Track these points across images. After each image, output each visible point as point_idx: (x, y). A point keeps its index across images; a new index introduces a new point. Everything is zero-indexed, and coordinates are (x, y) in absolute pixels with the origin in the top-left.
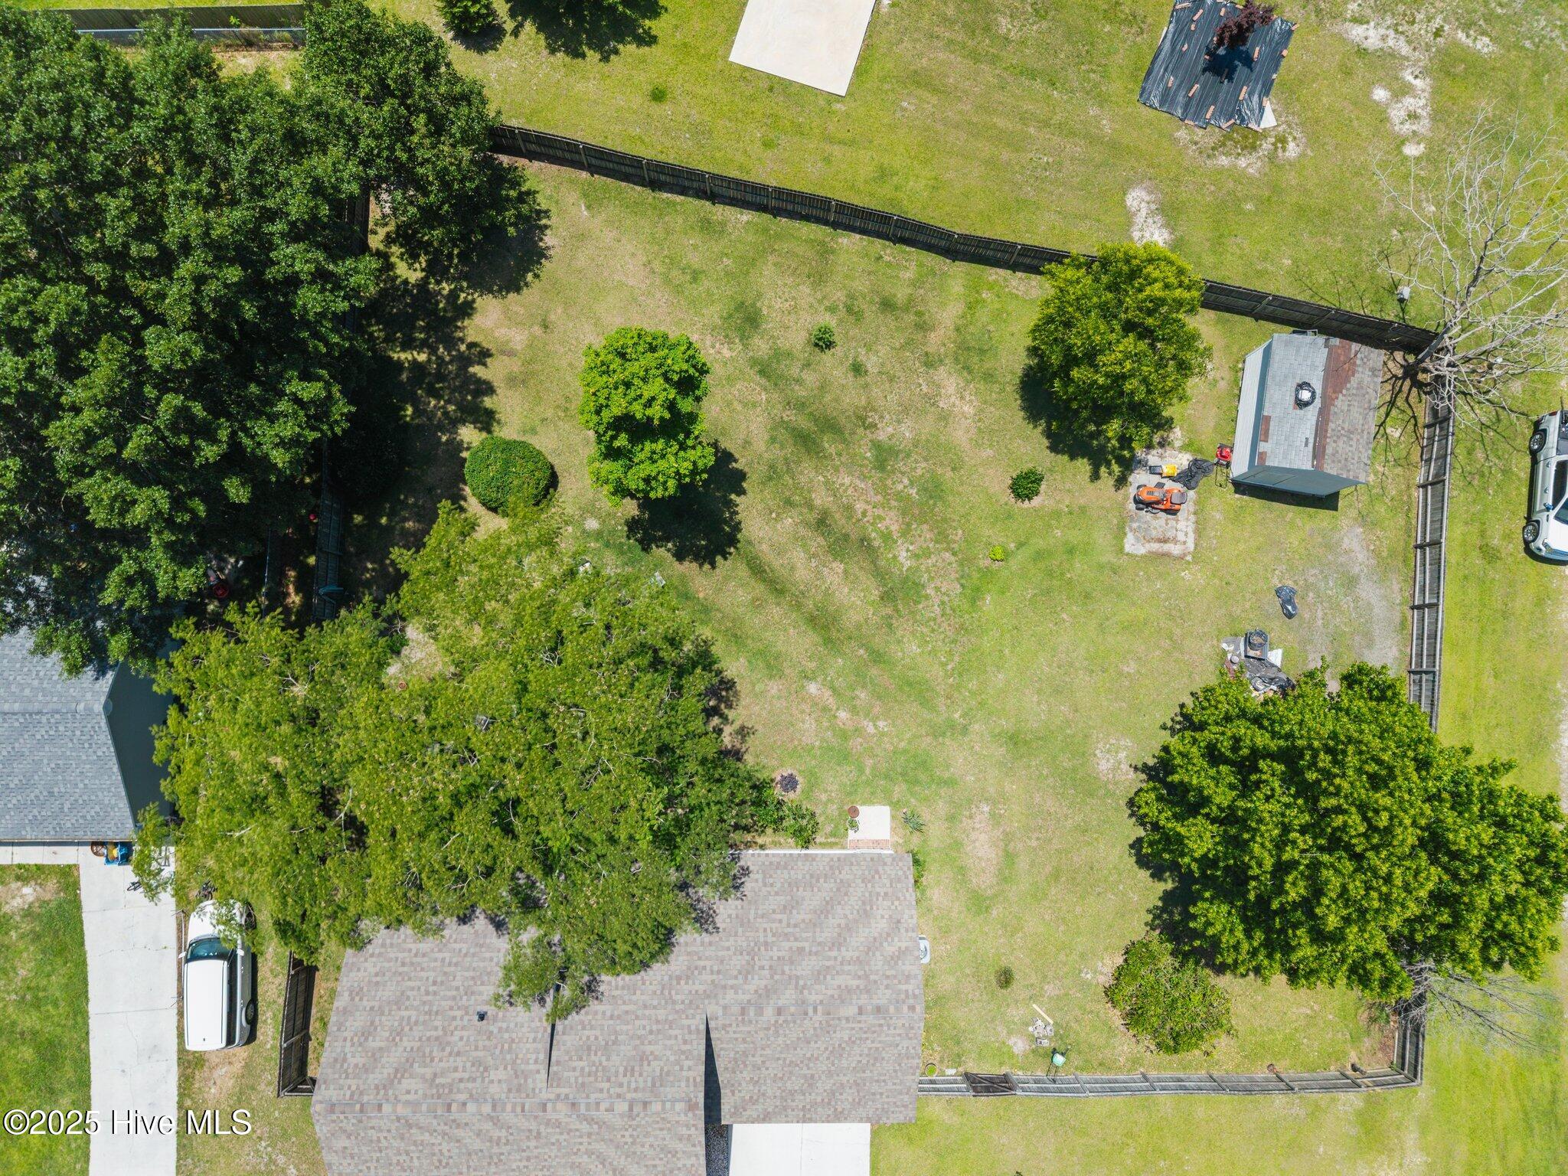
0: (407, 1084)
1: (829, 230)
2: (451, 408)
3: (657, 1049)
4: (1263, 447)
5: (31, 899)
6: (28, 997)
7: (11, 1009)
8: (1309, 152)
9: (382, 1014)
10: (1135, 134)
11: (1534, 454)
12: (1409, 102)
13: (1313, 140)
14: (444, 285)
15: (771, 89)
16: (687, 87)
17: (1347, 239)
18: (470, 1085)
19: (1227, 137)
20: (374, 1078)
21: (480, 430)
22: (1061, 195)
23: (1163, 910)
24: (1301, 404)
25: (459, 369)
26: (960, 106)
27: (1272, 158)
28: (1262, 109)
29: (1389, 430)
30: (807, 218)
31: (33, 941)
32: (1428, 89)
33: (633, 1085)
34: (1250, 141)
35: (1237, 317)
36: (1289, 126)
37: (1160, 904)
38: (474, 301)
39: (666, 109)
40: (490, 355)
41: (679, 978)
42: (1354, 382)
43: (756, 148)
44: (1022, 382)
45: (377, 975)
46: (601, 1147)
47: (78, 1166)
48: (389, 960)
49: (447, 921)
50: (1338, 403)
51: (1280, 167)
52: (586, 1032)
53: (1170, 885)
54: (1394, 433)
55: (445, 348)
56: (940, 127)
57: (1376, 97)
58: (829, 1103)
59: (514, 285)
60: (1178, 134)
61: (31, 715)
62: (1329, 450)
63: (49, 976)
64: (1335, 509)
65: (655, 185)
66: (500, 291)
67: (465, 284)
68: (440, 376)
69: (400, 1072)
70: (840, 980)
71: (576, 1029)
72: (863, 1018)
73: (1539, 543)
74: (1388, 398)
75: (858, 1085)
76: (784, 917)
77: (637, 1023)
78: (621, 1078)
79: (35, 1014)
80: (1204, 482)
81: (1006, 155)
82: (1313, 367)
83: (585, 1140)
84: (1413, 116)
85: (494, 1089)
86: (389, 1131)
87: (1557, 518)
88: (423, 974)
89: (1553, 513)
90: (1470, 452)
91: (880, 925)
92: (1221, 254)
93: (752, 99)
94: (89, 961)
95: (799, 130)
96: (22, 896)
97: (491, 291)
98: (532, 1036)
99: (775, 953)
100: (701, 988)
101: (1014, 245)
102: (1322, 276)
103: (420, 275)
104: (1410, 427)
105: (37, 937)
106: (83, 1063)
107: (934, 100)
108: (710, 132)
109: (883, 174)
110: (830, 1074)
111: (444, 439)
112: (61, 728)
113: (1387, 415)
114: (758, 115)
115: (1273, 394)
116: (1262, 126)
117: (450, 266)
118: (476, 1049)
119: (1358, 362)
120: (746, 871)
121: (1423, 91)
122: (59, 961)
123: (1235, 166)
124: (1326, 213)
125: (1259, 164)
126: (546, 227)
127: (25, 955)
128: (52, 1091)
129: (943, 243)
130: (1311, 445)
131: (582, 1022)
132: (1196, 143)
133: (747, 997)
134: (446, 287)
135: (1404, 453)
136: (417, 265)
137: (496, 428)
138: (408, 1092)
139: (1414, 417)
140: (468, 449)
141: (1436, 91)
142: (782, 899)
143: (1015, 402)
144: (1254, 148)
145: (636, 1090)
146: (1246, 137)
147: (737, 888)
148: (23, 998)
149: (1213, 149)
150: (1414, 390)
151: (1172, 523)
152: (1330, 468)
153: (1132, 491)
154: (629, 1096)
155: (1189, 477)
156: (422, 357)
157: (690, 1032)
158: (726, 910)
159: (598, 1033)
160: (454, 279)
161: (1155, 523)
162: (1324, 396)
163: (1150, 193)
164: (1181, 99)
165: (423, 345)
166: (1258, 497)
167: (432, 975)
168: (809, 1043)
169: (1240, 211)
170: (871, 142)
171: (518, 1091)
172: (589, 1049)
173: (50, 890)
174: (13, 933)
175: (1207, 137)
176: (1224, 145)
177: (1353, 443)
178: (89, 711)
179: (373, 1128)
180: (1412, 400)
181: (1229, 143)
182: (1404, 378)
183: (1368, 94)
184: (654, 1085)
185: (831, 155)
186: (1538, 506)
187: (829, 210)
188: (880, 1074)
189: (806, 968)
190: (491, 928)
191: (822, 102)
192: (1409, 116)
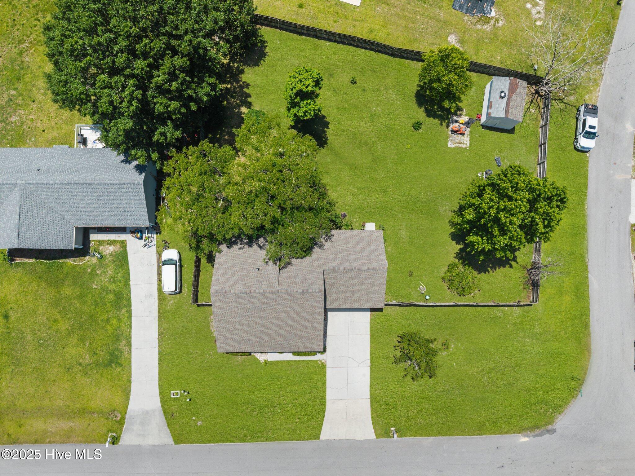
0: (237, 286)
1: (354, 48)
2: (238, 102)
3: (310, 277)
4: (490, 111)
5: (112, 250)
6: (112, 280)
7: (107, 283)
8: (506, 24)
9: (229, 269)
10: (451, 18)
11: (577, 118)
12: (538, 8)
13: (507, 20)
14: (235, 64)
15: (336, 4)
16: (310, 3)
17: (518, 51)
18: (256, 286)
19: (480, 19)
20: (228, 284)
21: (247, 108)
22: (427, 37)
23: (460, 253)
24: (502, 98)
25: (240, 89)
26: (396, 9)
27: (494, 26)
28: (491, 10)
29: (531, 110)
30: (348, 44)
31: (113, 263)
32: (544, 4)
33: (303, 286)
34: (487, 20)
35: (483, 75)
36: (500, 16)
37: (459, 252)
38: (244, 69)
39: (303, 10)
40: (250, 85)
41: (315, 261)
42: (518, 91)
43: (332, 23)
44: (416, 95)
45: (226, 260)
46: (293, 305)
47: (128, 330)
48: (229, 256)
49: (245, 246)
50: (513, 97)
51: (497, 29)
52: (289, 273)
53: (462, 246)
54: (532, 111)
55: (236, 83)
56: (389, 16)
57: (527, 7)
58: (358, 301)
59: (257, 64)
60: (464, 18)
61: (121, 184)
62: (510, 111)
63: (118, 273)
64: (514, 133)
65: (300, 34)
66: (253, 66)
67: (242, 64)
68: (235, 92)
69: (235, 283)
70: (362, 261)
71: (286, 272)
72: (369, 271)
73: (578, 145)
74: (530, 100)
75: (367, 294)
76: (345, 246)
77: (304, 271)
78: (300, 284)
79: (114, 285)
80: (473, 126)
81: (410, 25)
82: (505, 86)
83: (289, 302)
84: (539, 13)
85: (263, 287)
86: (232, 299)
87: (583, 136)
88: (240, 260)
89: (582, 135)
90: (557, 118)
91: (373, 247)
92: (478, 55)
93: (330, 7)
94: (130, 269)
95: (345, 17)
96: (109, 249)
97: (250, 66)
98: (273, 273)
99: (343, 254)
100: (321, 263)
101: (413, 51)
102: (510, 62)
103: (227, 61)
104: (538, 109)
105: (114, 262)
106: (129, 299)
107: (387, 7)
108: (317, 17)
109: (372, 31)
110: (359, 290)
111: (236, 111)
112: (130, 189)
113: (530, 105)
114: (332, 12)
115: (493, 94)
116: (491, 16)
117: (237, 58)
118: (257, 277)
119: (519, 85)
120: (333, 235)
121: (542, 5)
122: (121, 269)
123: (483, 28)
124: (511, 42)
125: (490, 27)
126: (267, 46)
127: (110, 267)
128: (120, 308)
129: (390, 52)
130: (504, 110)
131: (287, 271)
132: (470, 21)
133: (335, 265)
134: (236, 65)
135: (536, 117)
136: (227, 58)
137: (252, 108)
138: (238, 288)
139: (539, 106)
140: (244, 114)
141: (546, 5)
142: (344, 241)
143: (414, 101)
144: (488, 22)
145: (304, 287)
146: (486, 19)
147: (330, 239)
148: (110, 280)
149: (476, 23)
150: (539, 97)
151: (463, 138)
152: (510, 117)
153: (450, 128)
154: (302, 288)
155: (467, 124)
156: (229, 86)
157: (319, 273)
158: (327, 245)
159: (292, 273)
160: (238, 62)
161: (457, 138)
162: (509, 95)
163: (456, 36)
164: (465, 7)
165: (228, 83)
166: (490, 130)
167: (242, 260)
168: (353, 279)
169: (484, 42)
170: (367, 21)
171: (270, 287)
172: (290, 277)
173: (118, 247)
174: (107, 261)
175: (473, 19)
176: (479, 21)
177: (518, 109)
178: (139, 183)
179: (228, 298)
180: (538, 101)
181: (480, 21)
182: (536, 94)
183: (525, 6)
184: (309, 286)
185: (355, 25)
186: (578, 134)
187: (355, 41)
188: (374, 291)
189: (352, 258)
190: (258, 248)
191: (352, 8)
192: (538, 13)
